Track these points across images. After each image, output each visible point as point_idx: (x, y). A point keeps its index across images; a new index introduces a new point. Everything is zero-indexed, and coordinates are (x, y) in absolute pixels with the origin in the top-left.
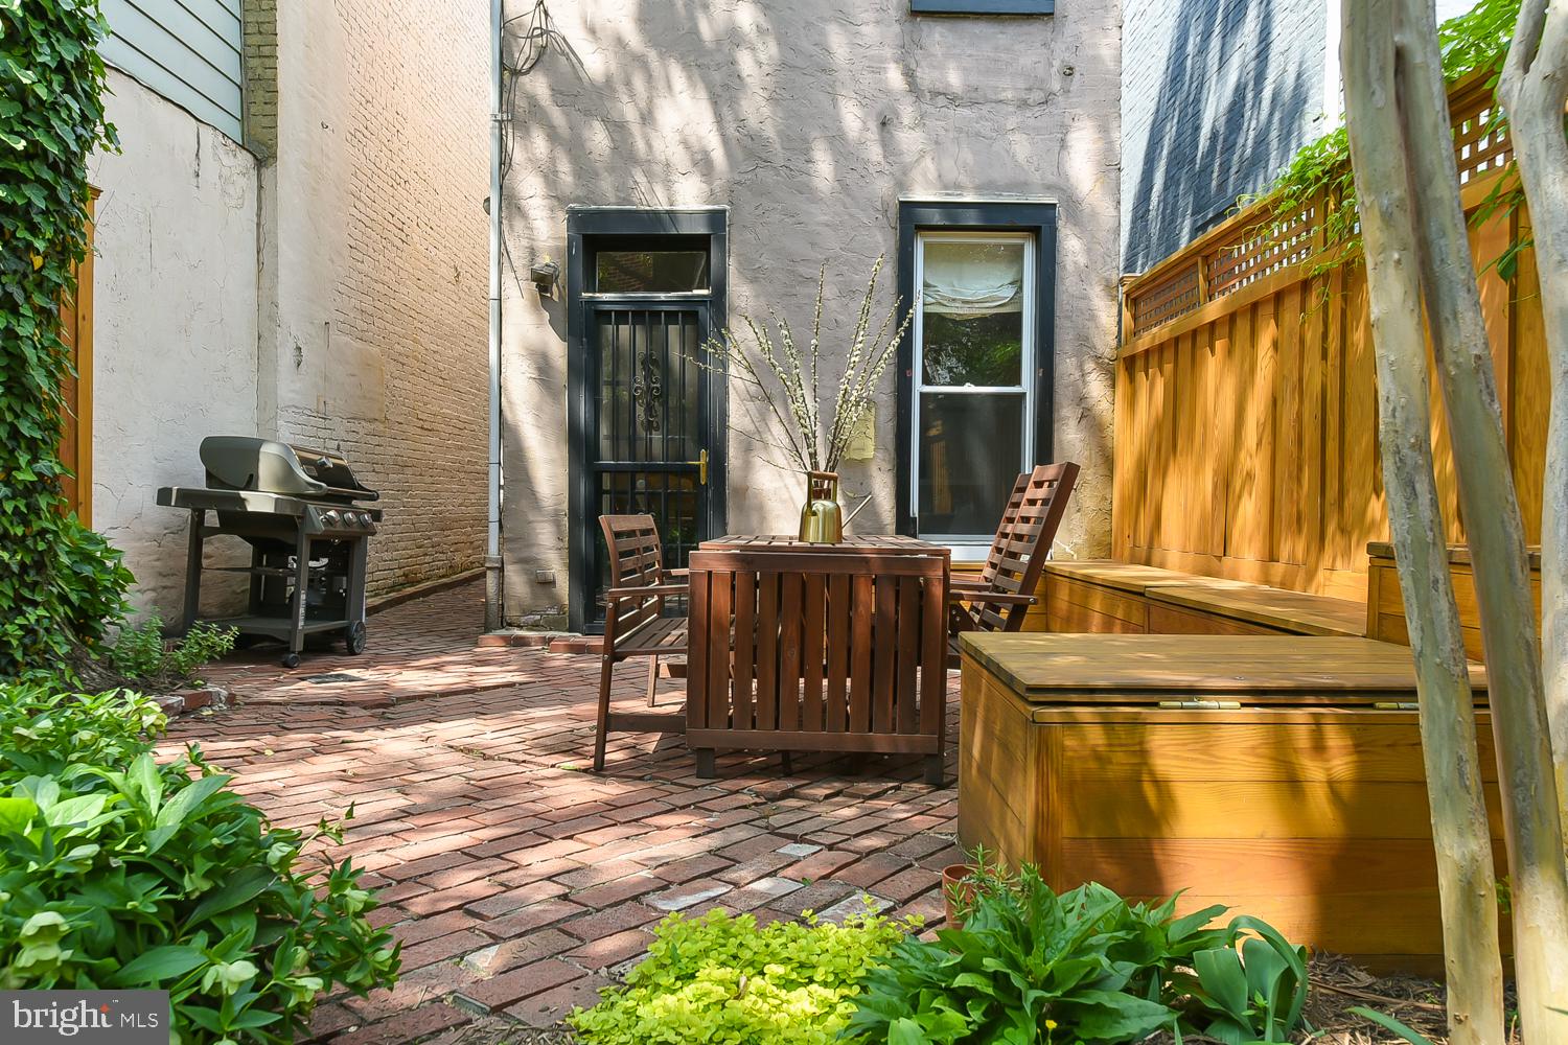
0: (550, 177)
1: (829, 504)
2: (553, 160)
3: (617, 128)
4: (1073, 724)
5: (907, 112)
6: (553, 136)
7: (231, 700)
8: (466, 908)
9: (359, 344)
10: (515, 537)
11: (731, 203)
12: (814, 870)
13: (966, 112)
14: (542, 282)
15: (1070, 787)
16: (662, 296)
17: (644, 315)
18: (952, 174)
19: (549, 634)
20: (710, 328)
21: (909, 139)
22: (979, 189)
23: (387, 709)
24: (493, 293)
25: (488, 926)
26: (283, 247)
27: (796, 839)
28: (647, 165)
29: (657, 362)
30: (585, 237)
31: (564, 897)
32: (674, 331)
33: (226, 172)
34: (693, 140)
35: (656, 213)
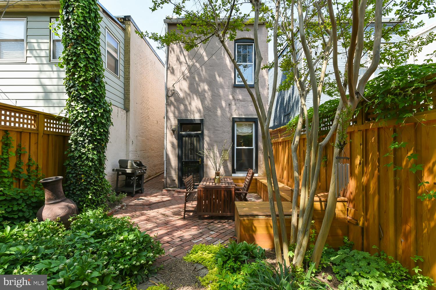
0: (174, 114)
1: (218, 177)
2: (174, 111)
3: (185, 106)
4: (244, 220)
5: (233, 103)
6: (175, 107)
7: (127, 205)
8: (168, 242)
9: (141, 138)
10: (169, 173)
11: (204, 118)
12: (214, 236)
13: (243, 103)
14: (173, 131)
15: (244, 228)
16: (193, 133)
17: (190, 136)
18: (241, 113)
19: (174, 189)
20: (201, 138)
21: (234, 107)
22: (245, 115)
23: (151, 206)
24: (165, 133)
25: (171, 245)
26: (130, 125)
27: (212, 231)
28: (190, 112)
29: (192, 144)
30: (181, 123)
31: (181, 241)
32: (195, 138)
33: (122, 114)
34: (198, 108)
35: (192, 119)
